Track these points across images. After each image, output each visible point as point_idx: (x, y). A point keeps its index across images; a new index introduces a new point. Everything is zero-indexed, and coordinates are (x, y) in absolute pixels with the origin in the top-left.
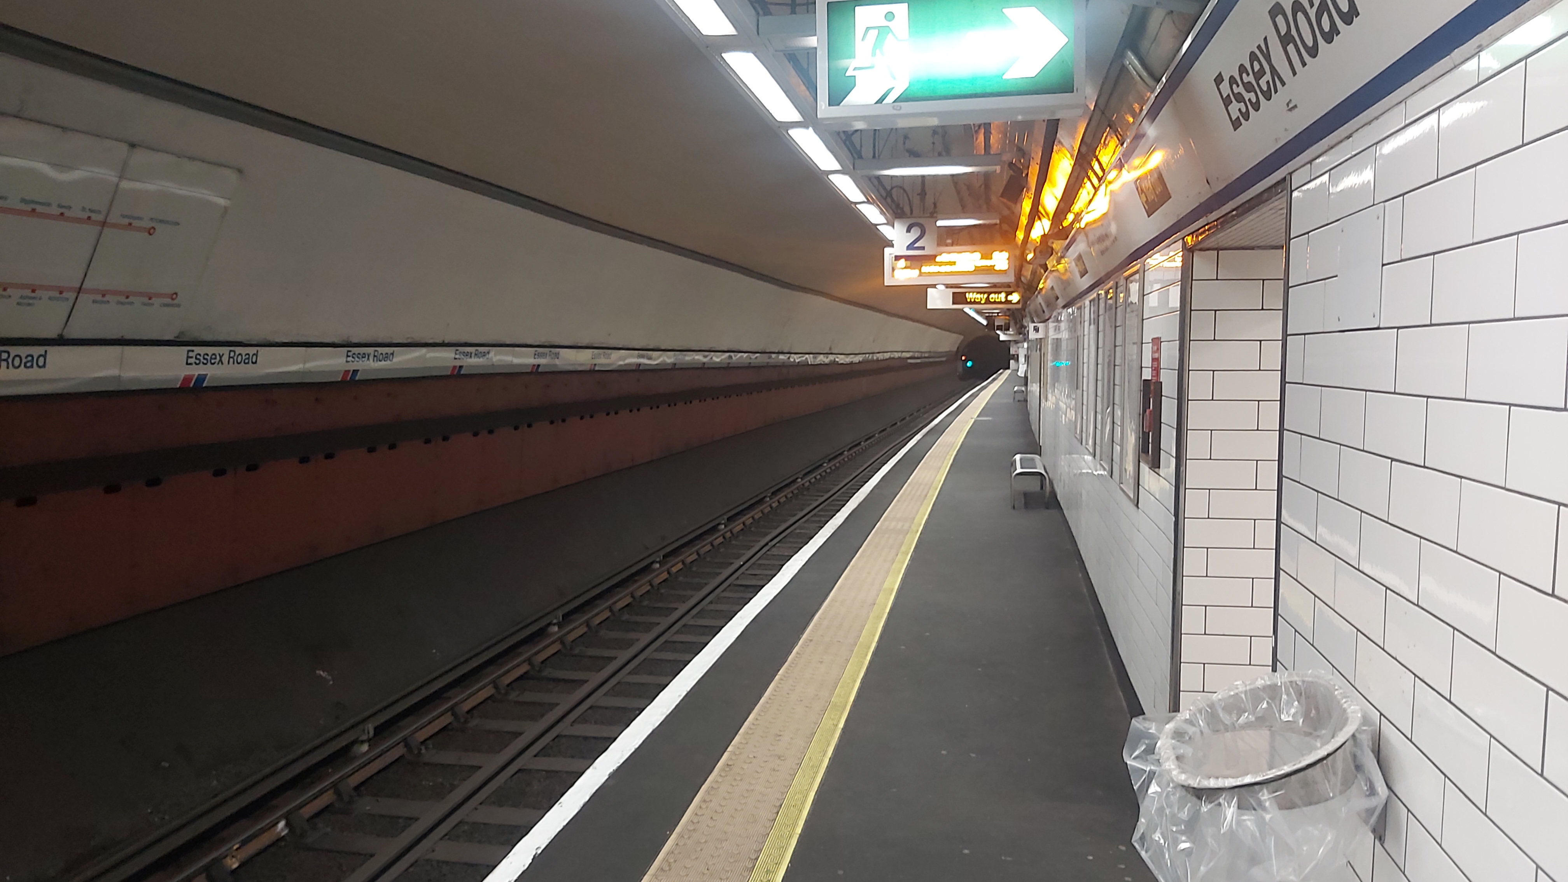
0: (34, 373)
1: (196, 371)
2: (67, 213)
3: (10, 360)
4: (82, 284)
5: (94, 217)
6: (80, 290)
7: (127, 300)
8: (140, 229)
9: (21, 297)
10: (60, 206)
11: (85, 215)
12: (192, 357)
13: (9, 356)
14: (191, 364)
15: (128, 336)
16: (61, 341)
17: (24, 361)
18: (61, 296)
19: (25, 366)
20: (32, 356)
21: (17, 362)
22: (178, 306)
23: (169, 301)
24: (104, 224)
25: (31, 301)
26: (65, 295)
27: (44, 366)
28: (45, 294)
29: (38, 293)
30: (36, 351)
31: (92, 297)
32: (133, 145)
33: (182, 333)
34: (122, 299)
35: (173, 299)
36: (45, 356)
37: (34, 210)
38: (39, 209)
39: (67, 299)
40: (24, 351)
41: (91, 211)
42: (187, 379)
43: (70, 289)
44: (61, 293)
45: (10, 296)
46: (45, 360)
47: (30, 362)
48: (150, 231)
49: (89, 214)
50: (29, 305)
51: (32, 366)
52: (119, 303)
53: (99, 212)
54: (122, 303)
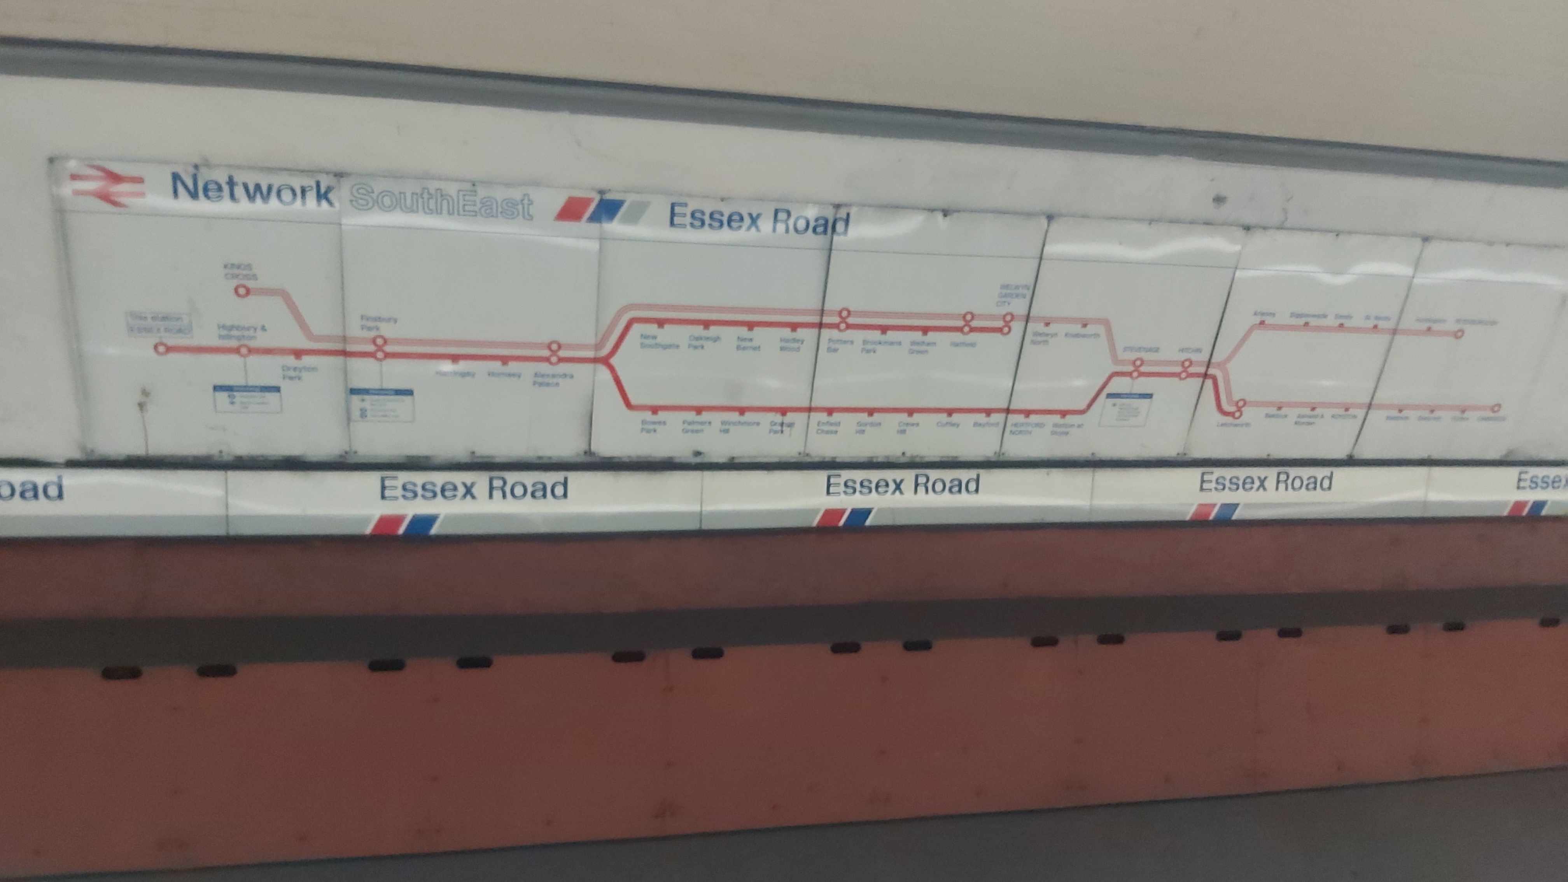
0: (1318, 496)
1: (1531, 496)
2: (1348, 323)
3: (1290, 482)
4: (1372, 398)
5: (1382, 324)
6: (1370, 406)
7: (1432, 416)
8: (1440, 334)
9: (1299, 417)
10: (1338, 316)
11: (1370, 324)
12: (1525, 480)
13: (1288, 477)
14: (1524, 488)
15: (1437, 455)
16: (1351, 462)
17: (1305, 483)
18: (1347, 413)
19: (1307, 489)
20: (1315, 478)
21: (1297, 483)
22: (1503, 419)
23: (1490, 414)
24: (1394, 332)
25: (1311, 420)
26: (1352, 411)
27: (1330, 488)
28: (1328, 412)
29: (1318, 411)
30: (1321, 472)
31: (1384, 413)
32: (1426, 239)
33: (1510, 452)
34: (1426, 413)
35: (1494, 412)
36: (1331, 478)
37: (1306, 324)
38: (1313, 322)
39: (1355, 417)
40: (1306, 472)
41: (1377, 318)
42: (1519, 505)
43: (1359, 406)
44: (1347, 410)
45: (1286, 416)
46: (1331, 483)
47: (1314, 484)
48: (1458, 335)
49: (1375, 322)
50: (1309, 424)
51: (1315, 488)
52: (1421, 418)
53: (1388, 319)
54: (1425, 419)
